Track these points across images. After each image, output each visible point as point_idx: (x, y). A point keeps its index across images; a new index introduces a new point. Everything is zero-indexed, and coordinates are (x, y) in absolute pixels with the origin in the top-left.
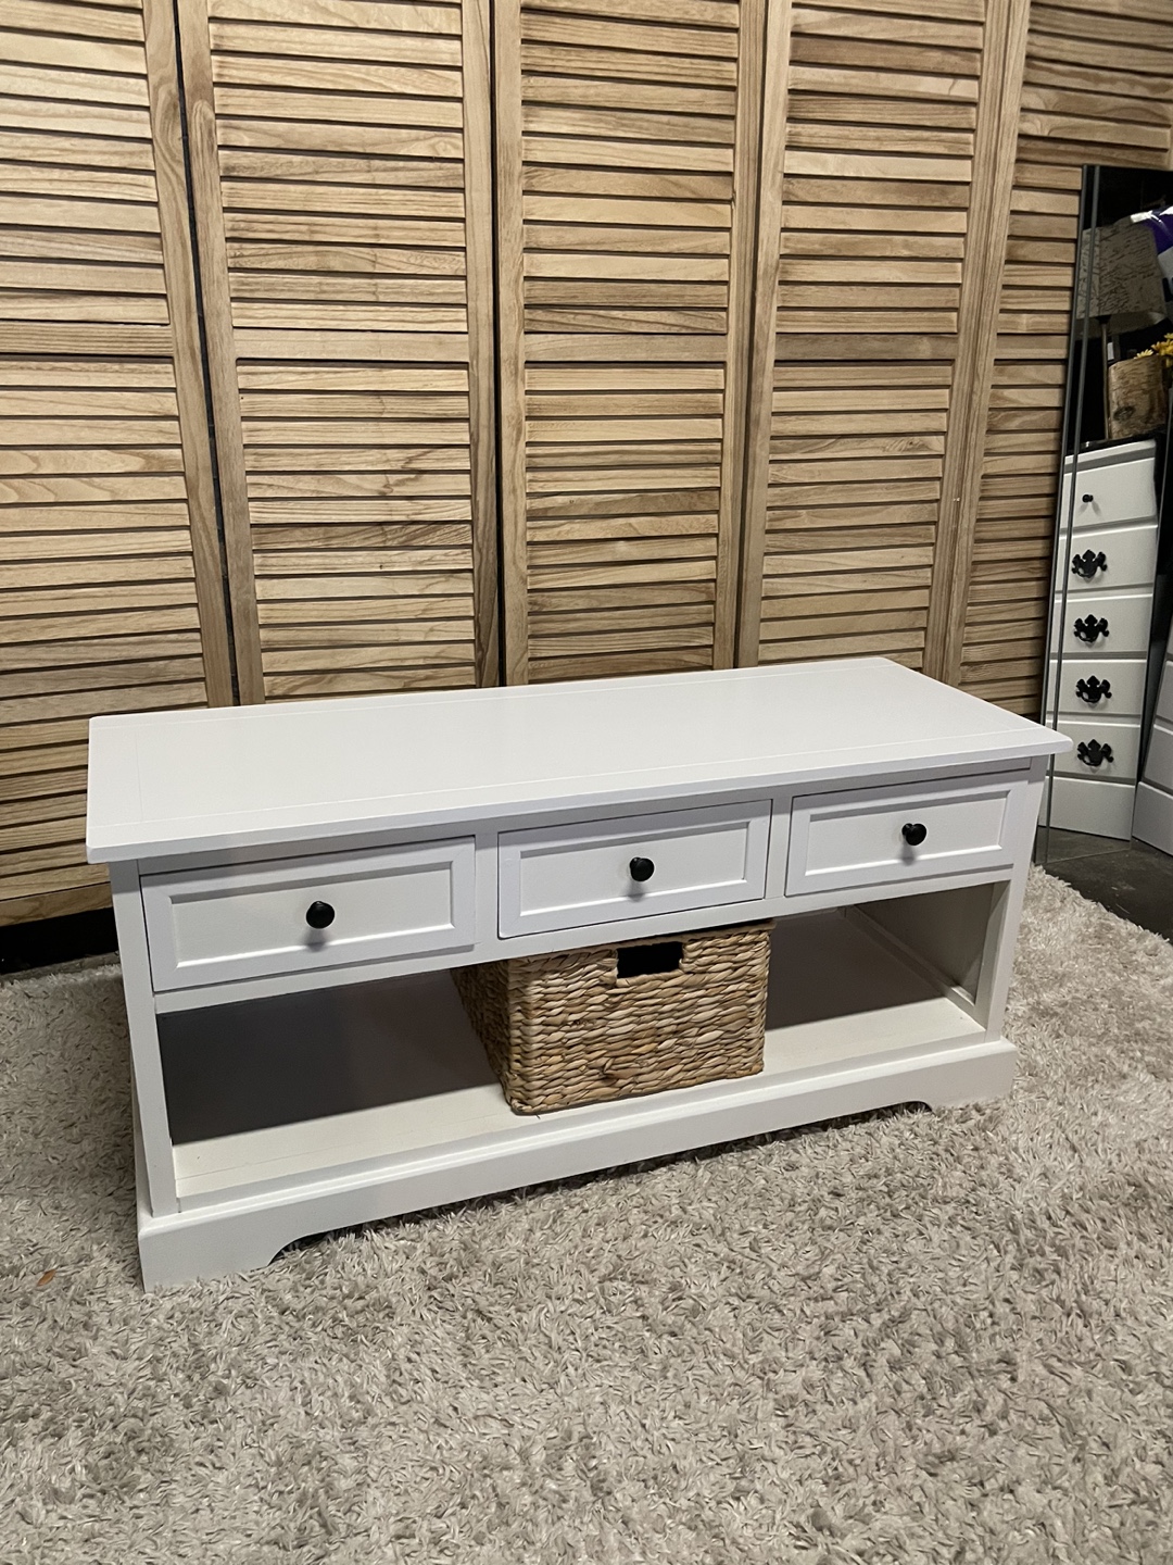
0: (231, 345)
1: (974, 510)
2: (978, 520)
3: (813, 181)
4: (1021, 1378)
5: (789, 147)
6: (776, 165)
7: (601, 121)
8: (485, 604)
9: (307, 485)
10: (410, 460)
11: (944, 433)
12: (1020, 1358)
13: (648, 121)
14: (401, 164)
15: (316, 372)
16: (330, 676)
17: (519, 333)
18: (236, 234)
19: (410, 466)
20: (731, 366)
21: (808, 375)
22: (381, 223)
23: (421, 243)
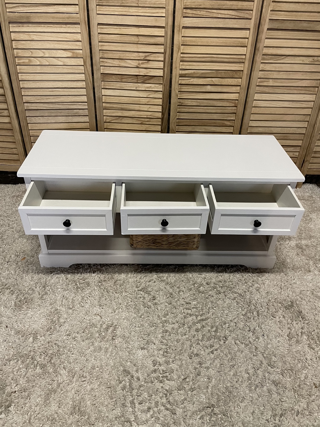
0: (95, 20)
8: (165, 102)
9: (116, 63)
10: (146, 56)
15: (120, 28)
16: (121, 118)
17: (181, 17)
19: (146, 58)
20: (252, 30)
21: (279, 34)
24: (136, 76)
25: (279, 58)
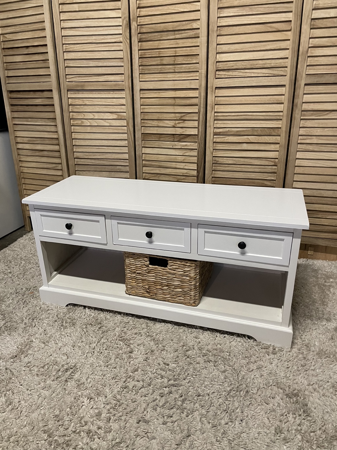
0: (138, 86)
5: (314, 9)
6: (309, 16)
8: (200, 159)
9: (155, 123)
10: (182, 117)
14: (183, 32)
16: (159, 175)
17: (214, 79)
20: (287, 87)
21: (319, 89)
22: (177, 49)
23: (187, 54)
24: (172, 135)
25: (322, 114)
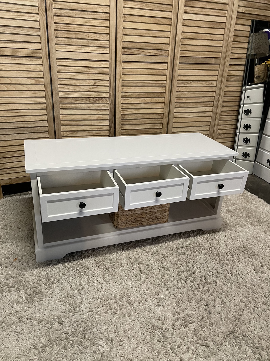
0: (55, 55)
1: (222, 99)
2: (223, 101)
3: (190, 21)
4: (218, 285)
5: (184, 13)
6: (182, 17)
7: (142, 5)
8: (111, 117)
9: (72, 88)
10: (95, 83)
11: (217, 81)
12: (217, 281)
13: (152, 5)
14: (95, 13)
15: (75, 62)
16: (76, 132)
17: (121, 54)
18: (57, 29)
19: (95, 84)
20: (169, 64)
21: (187, 67)
22: (90, 27)
23: (99, 32)
24: (88, 98)
25: (188, 83)
